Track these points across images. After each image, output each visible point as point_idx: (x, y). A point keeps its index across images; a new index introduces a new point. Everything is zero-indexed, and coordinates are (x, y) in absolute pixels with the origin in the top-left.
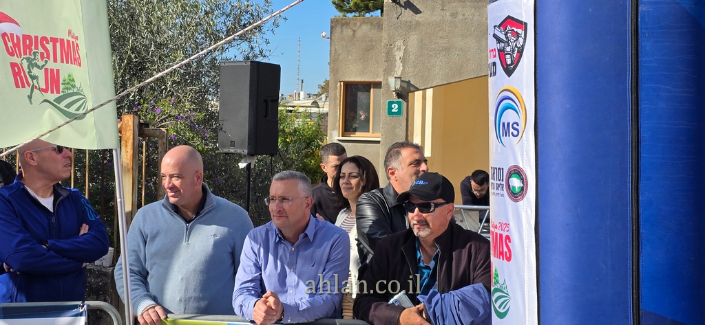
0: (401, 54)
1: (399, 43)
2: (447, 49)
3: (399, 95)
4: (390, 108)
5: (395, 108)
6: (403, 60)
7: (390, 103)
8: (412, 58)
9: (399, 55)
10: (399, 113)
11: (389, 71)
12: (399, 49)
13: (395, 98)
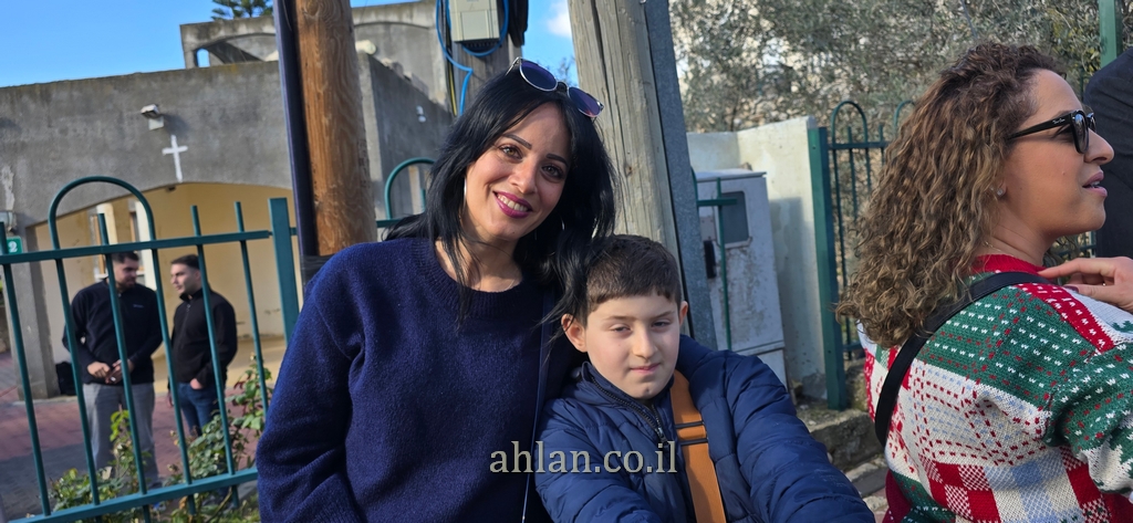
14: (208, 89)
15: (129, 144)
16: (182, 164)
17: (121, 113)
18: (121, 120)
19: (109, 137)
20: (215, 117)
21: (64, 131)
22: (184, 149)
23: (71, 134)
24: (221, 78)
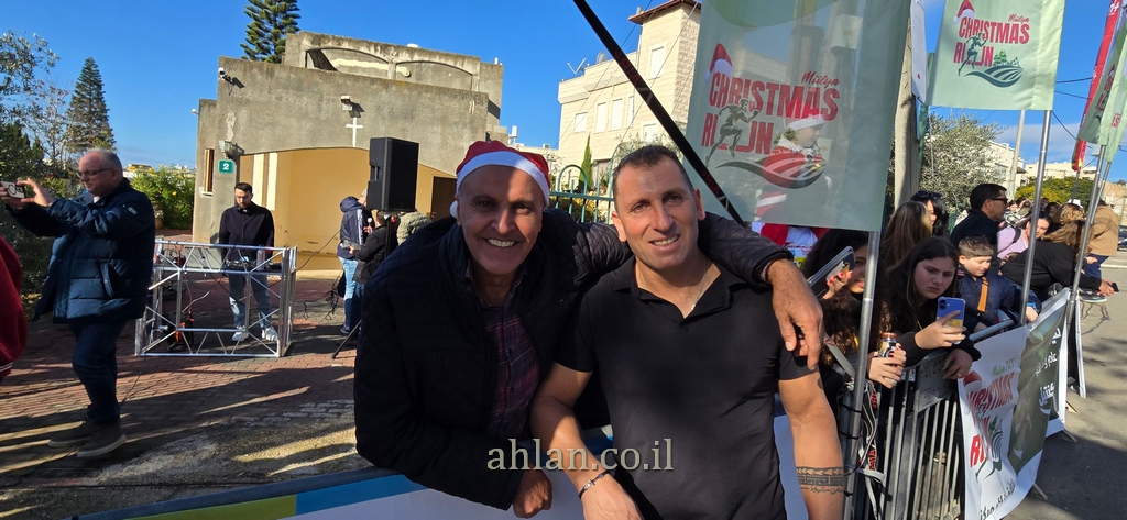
0: (233, 124)
1: (231, 114)
2: (273, 125)
3: (230, 156)
4: (221, 167)
5: (226, 168)
6: (235, 129)
7: (222, 163)
8: (242, 128)
9: (230, 124)
10: (230, 170)
11: (221, 135)
12: (230, 119)
13: (225, 158)
14: (384, 93)
15: (323, 116)
16: (357, 135)
17: (322, 96)
18: (321, 99)
19: (310, 108)
20: (386, 111)
21: (279, 98)
22: (361, 127)
23: (284, 100)
24: (394, 88)
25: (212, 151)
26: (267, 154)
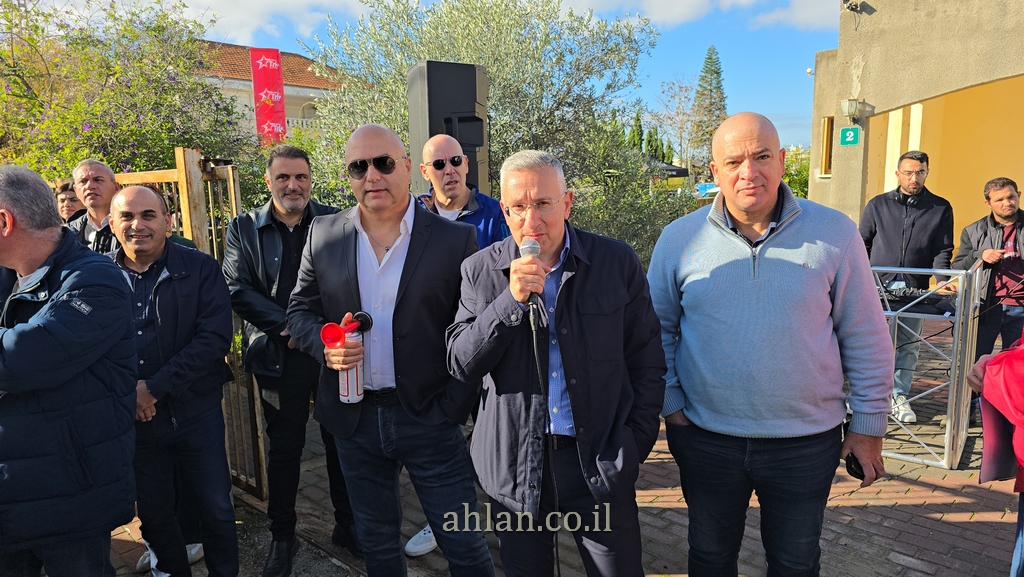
0: (860, 72)
1: (858, 59)
2: (920, 58)
3: (855, 121)
4: (844, 137)
5: (850, 136)
6: (863, 80)
7: (844, 132)
8: (872, 75)
9: (856, 73)
10: (855, 141)
11: (844, 92)
12: (857, 66)
13: (849, 124)
19: (986, 15)
21: (932, 14)
25: (831, 121)
26: (906, 107)
